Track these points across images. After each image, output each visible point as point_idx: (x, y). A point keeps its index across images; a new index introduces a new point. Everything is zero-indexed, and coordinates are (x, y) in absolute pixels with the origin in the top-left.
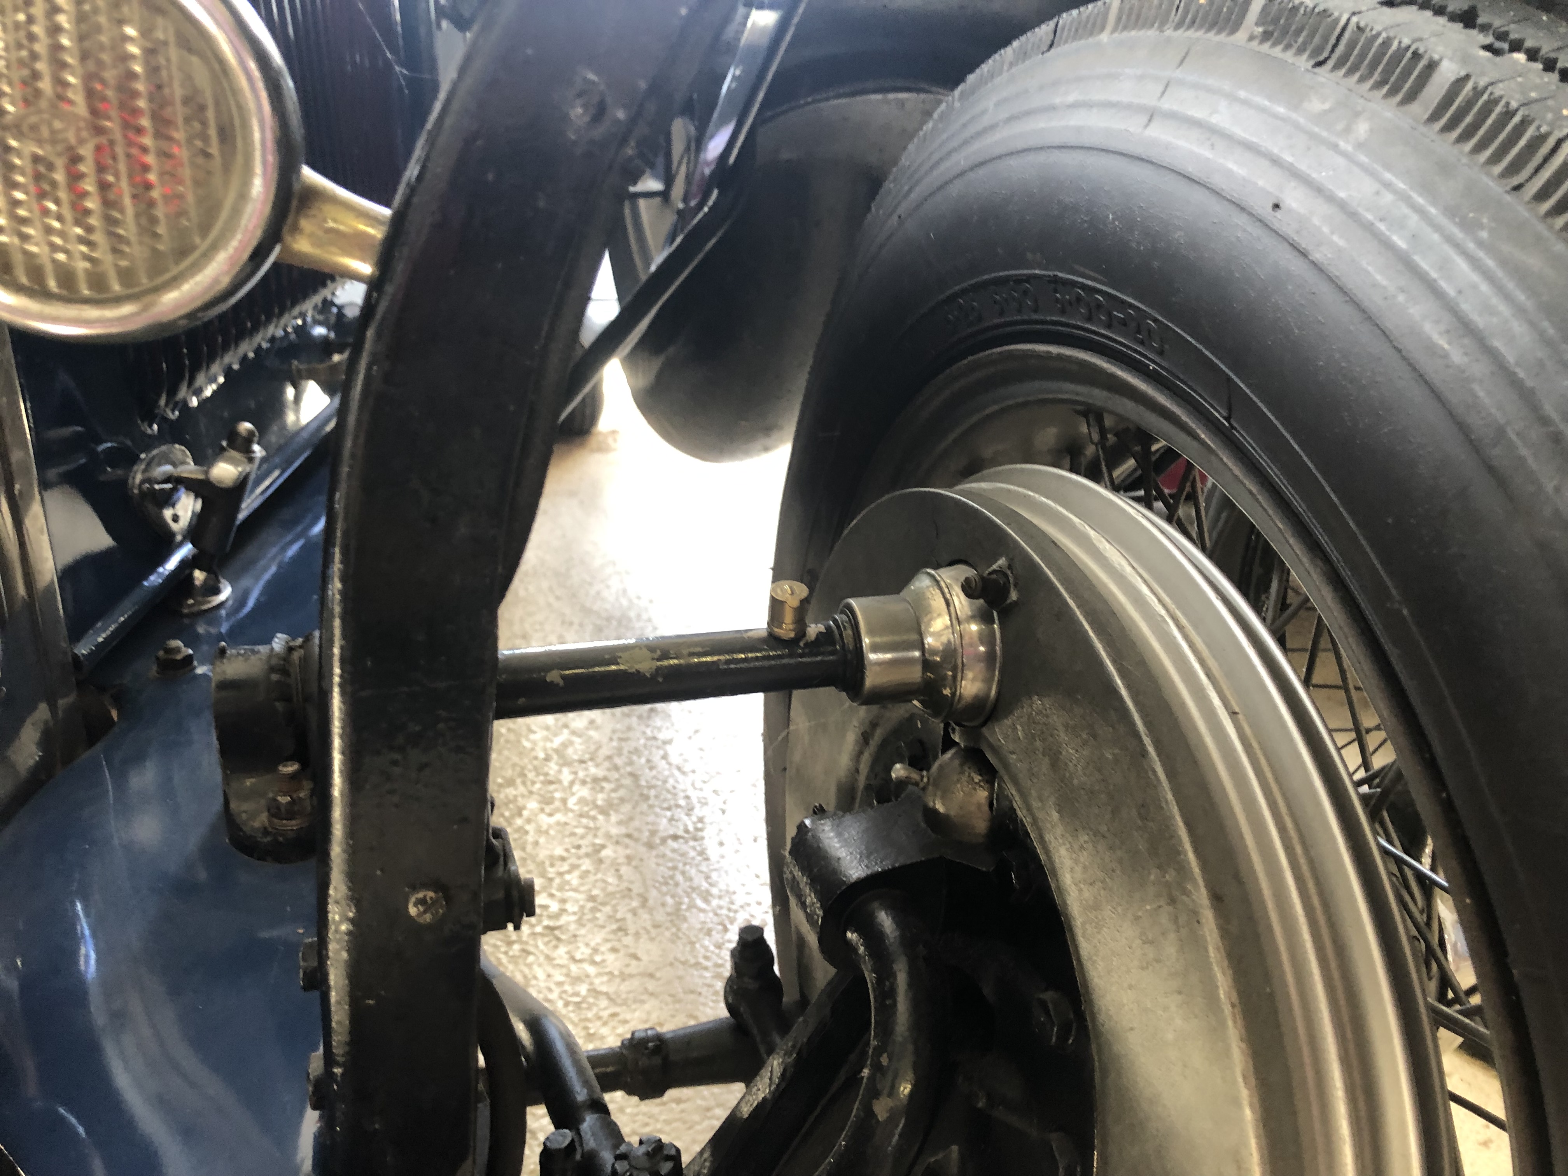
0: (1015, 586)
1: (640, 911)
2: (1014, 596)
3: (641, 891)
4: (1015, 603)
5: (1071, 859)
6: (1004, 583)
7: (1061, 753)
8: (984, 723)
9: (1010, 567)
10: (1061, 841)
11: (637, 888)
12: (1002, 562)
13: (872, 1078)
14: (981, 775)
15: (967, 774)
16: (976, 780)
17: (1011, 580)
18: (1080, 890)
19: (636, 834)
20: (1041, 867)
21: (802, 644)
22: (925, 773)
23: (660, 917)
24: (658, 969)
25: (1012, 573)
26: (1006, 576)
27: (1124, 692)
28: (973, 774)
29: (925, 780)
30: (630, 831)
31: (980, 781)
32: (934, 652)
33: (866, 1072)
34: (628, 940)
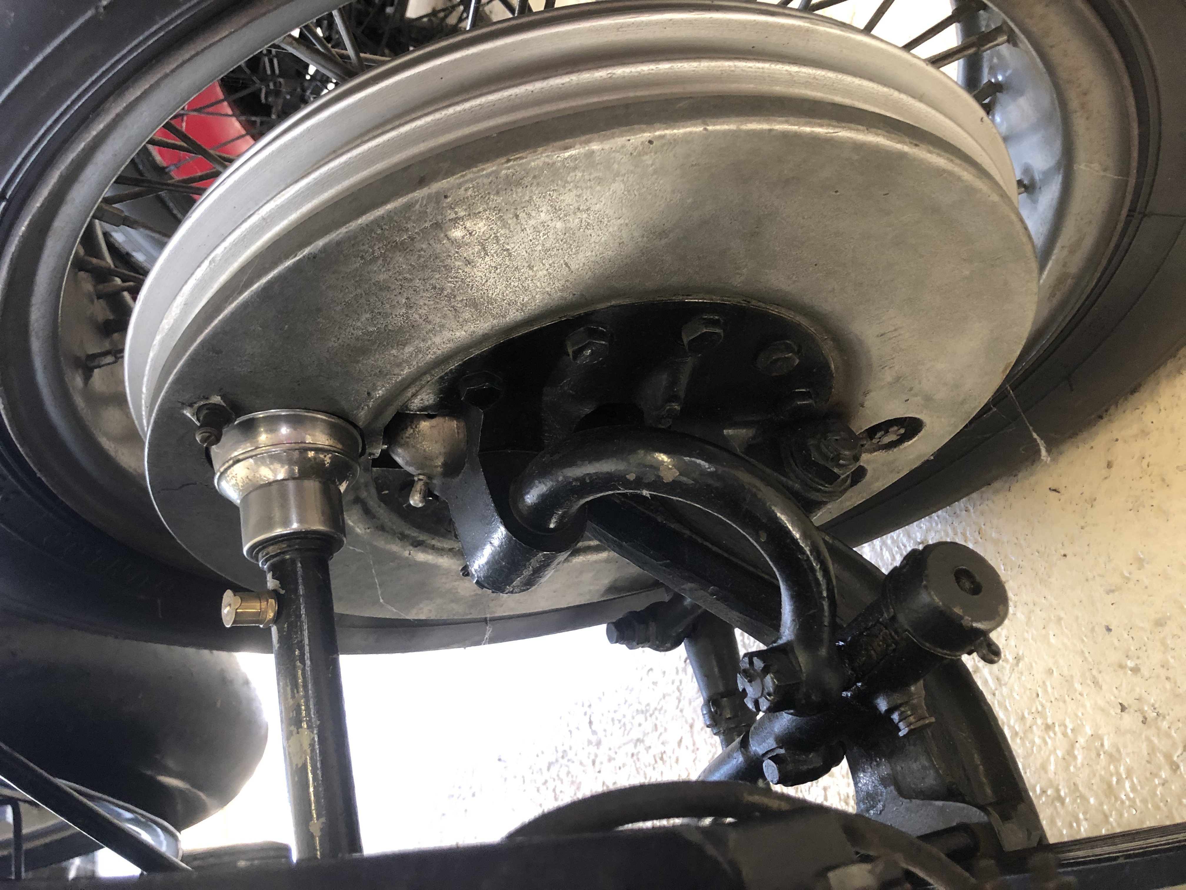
0: (207, 399)
1: (647, 744)
2: (216, 399)
3: (632, 745)
4: (223, 397)
5: (441, 331)
6: (207, 409)
7: (348, 345)
8: (355, 426)
9: (191, 405)
10: (429, 342)
11: (630, 748)
12: (188, 413)
13: (648, 487)
14: (407, 428)
15: (408, 440)
16: (412, 431)
17: (202, 403)
18: (466, 321)
19: (592, 757)
20: (466, 365)
21: (282, 592)
22: (416, 479)
23: (648, 726)
24: (686, 722)
25: (195, 403)
26: (200, 409)
27: (264, 280)
28: (407, 435)
29: (421, 477)
30: (591, 763)
31: (412, 428)
32: (291, 471)
33: (645, 493)
34: (668, 749)
